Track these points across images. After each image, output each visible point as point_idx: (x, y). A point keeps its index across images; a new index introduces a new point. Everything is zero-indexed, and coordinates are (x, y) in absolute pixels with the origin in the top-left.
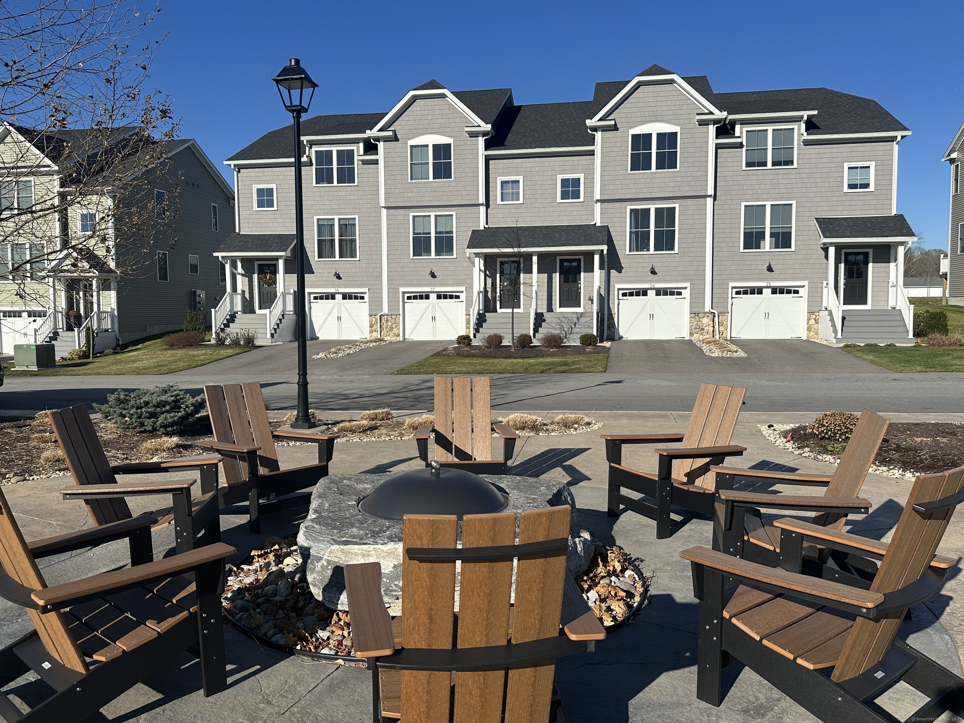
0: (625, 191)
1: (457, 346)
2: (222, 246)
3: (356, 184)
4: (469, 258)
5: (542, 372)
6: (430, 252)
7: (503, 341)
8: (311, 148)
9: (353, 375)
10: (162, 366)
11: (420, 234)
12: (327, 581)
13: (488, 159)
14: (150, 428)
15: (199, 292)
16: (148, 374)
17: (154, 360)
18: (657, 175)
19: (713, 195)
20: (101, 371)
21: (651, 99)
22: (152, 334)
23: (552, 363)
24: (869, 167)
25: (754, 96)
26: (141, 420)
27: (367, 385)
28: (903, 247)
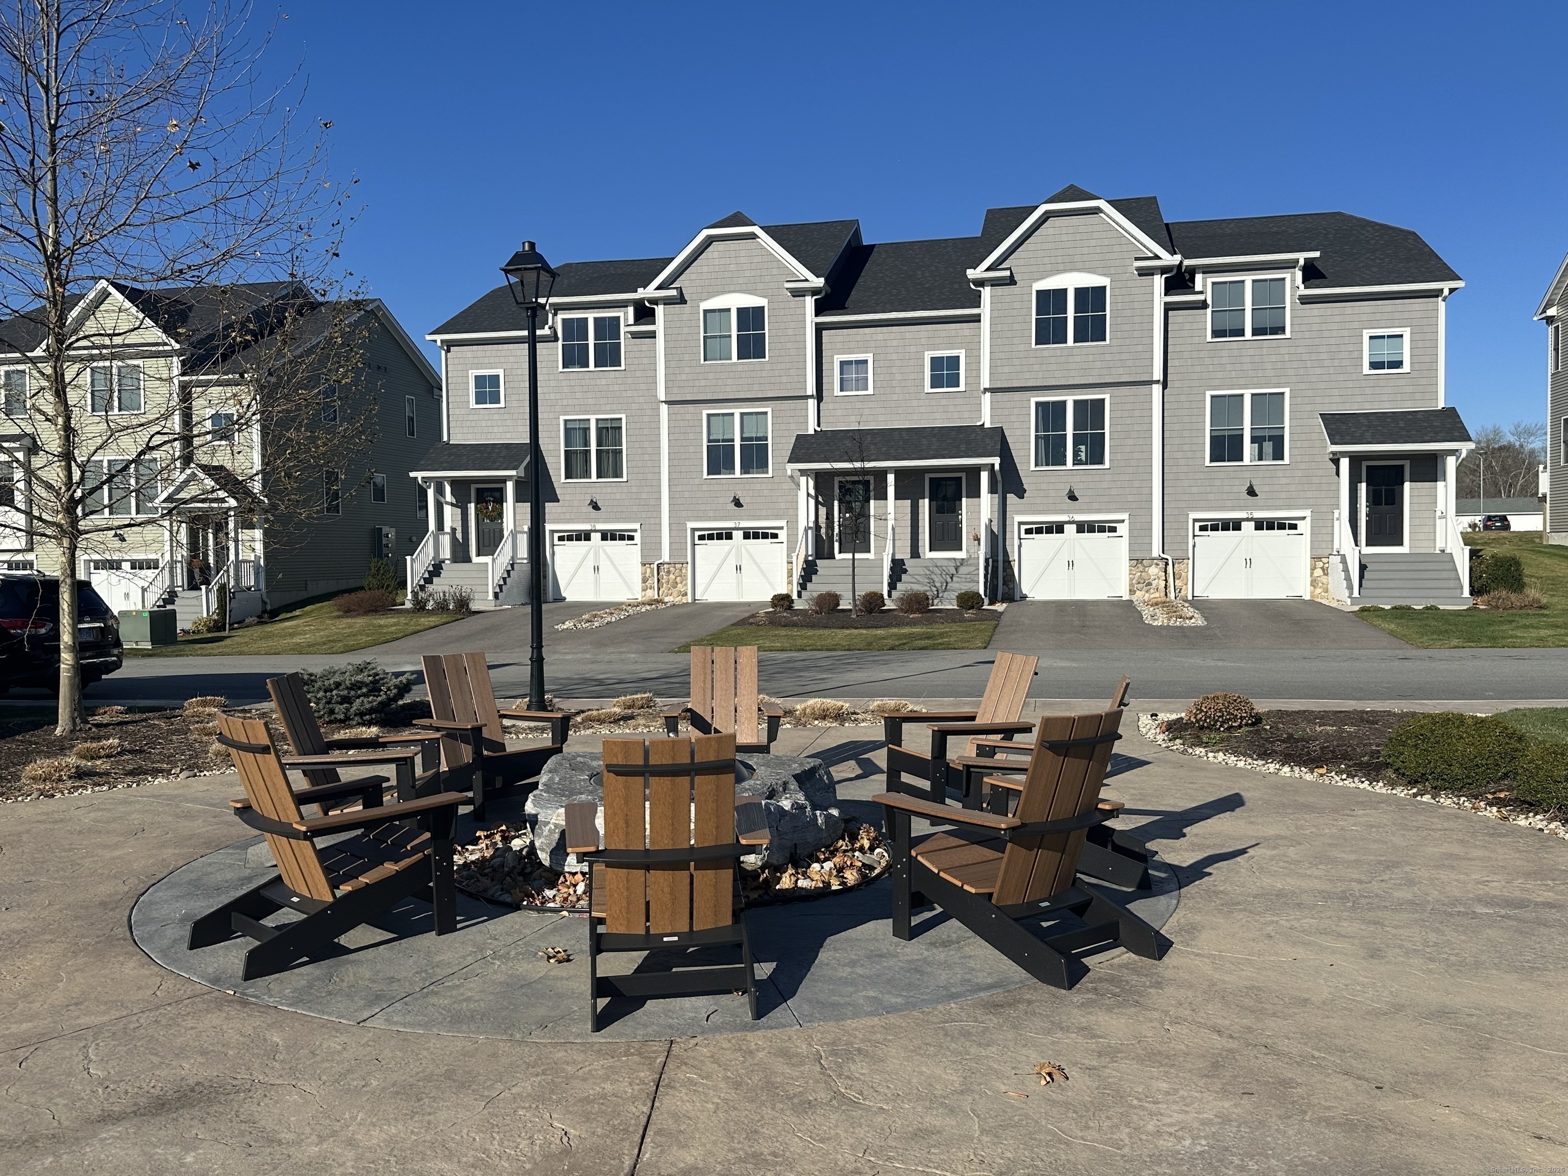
0: (1027, 376)
1: (771, 610)
2: (422, 462)
3: (623, 367)
4: (792, 477)
5: (892, 649)
6: (734, 469)
7: (841, 602)
8: (555, 314)
9: (614, 653)
10: (334, 641)
11: (718, 441)
12: (554, 844)
13: (820, 329)
14: (342, 717)
15: (385, 529)
16: (315, 653)
17: (322, 633)
18: (1075, 351)
19: (1162, 379)
20: (245, 649)
21: (1065, 238)
22: (316, 593)
23: (911, 636)
24: (1401, 336)
25: (1232, 225)
26: (331, 706)
27: (632, 667)
28: (1454, 458)
